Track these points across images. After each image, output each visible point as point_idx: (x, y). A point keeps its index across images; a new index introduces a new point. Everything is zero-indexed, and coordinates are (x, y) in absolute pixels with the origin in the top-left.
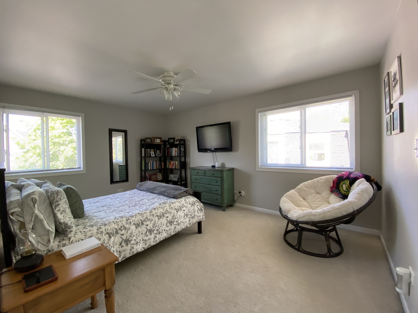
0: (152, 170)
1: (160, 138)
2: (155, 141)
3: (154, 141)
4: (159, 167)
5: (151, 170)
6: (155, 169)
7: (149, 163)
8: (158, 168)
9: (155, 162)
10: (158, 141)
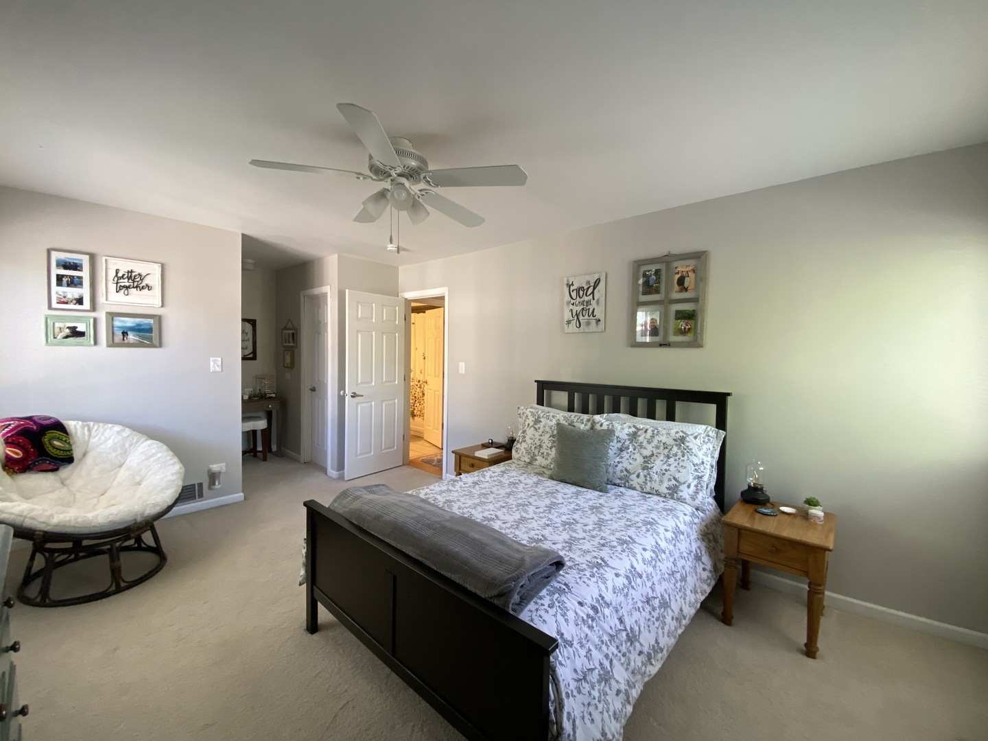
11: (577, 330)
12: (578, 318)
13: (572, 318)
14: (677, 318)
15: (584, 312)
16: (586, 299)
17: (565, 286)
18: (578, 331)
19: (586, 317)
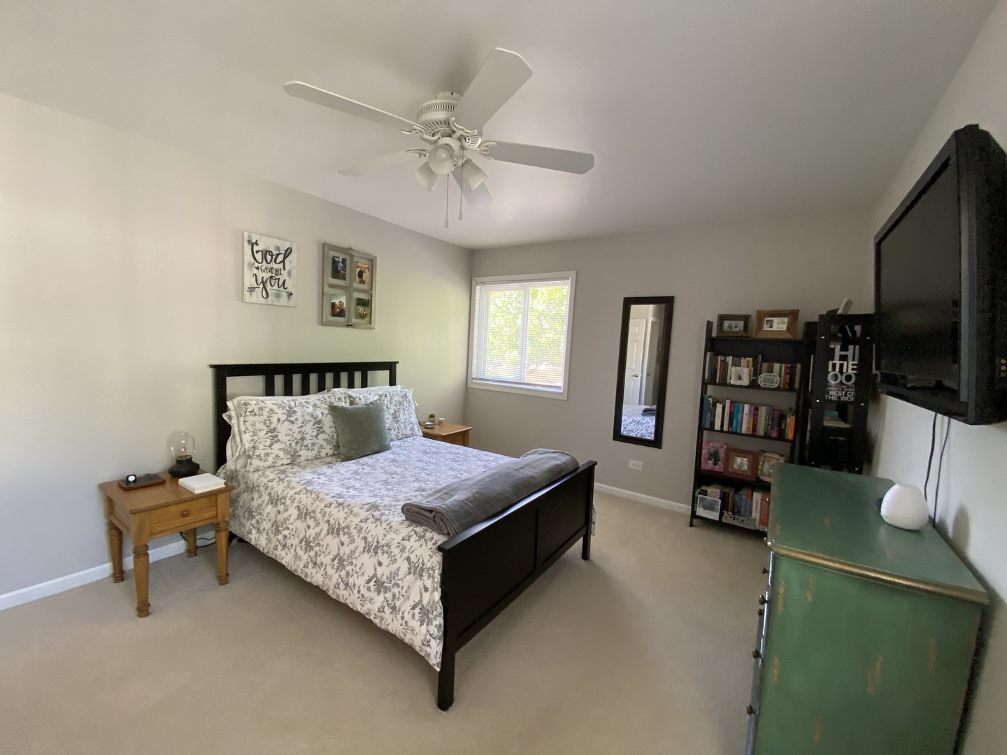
0: (728, 432)
1: (793, 315)
2: (766, 327)
3: (760, 327)
4: (766, 428)
5: (722, 431)
6: (744, 430)
7: (719, 407)
8: (761, 432)
9: (747, 407)
10: (779, 325)
11: (263, 301)
12: (264, 287)
13: (255, 286)
14: (358, 304)
15: (273, 282)
16: (276, 266)
17: (246, 244)
18: (264, 303)
19: (276, 287)
